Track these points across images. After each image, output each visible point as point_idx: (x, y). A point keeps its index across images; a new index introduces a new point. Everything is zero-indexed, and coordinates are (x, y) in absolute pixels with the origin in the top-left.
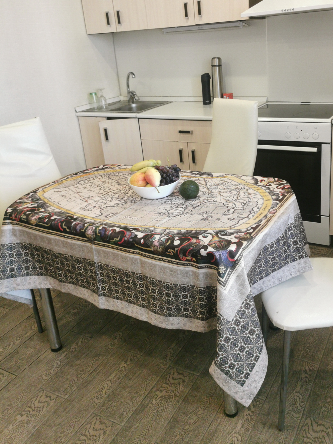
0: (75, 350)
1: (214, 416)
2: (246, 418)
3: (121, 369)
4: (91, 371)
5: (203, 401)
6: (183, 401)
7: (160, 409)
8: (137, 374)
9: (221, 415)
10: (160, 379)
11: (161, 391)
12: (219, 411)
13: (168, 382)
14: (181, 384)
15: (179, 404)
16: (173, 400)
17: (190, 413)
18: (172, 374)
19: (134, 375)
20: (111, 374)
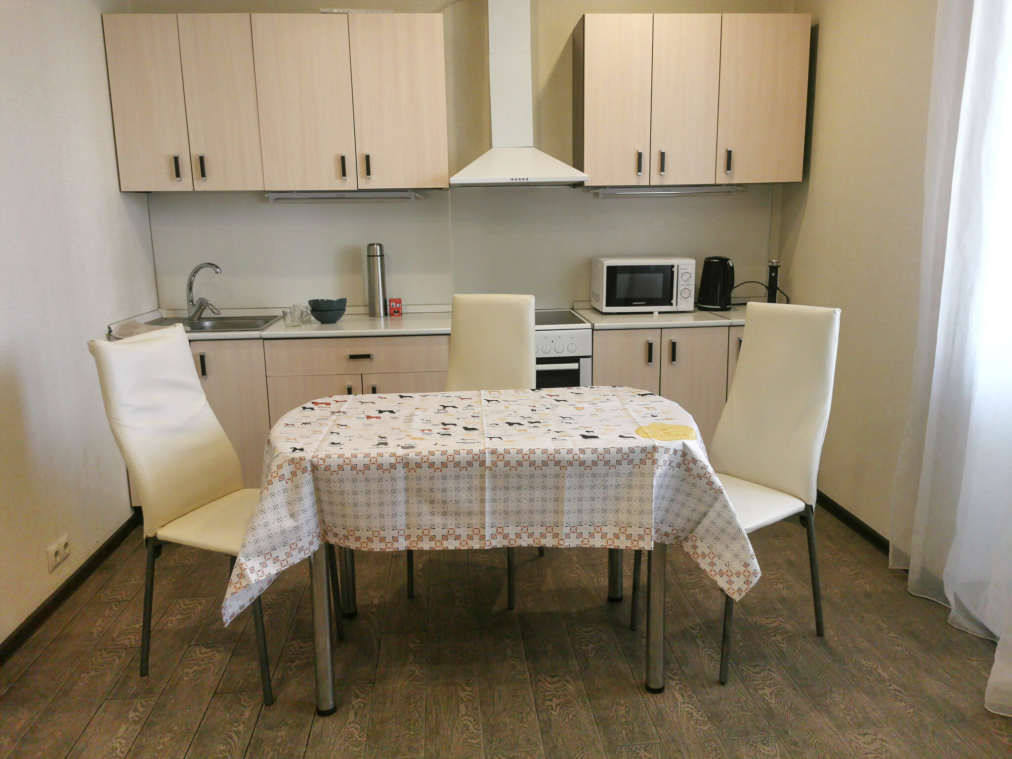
0: (365, 705)
1: (641, 699)
2: (677, 687)
3: (465, 699)
4: (424, 716)
5: (613, 690)
6: (589, 700)
7: (571, 717)
8: (496, 695)
9: (649, 695)
10: (535, 690)
11: (551, 700)
12: (641, 691)
13: (548, 689)
14: (567, 684)
15: (589, 704)
16: (576, 702)
17: (612, 706)
18: (543, 680)
19: (493, 699)
20: (458, 709)
